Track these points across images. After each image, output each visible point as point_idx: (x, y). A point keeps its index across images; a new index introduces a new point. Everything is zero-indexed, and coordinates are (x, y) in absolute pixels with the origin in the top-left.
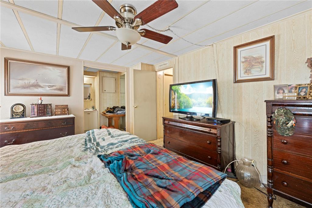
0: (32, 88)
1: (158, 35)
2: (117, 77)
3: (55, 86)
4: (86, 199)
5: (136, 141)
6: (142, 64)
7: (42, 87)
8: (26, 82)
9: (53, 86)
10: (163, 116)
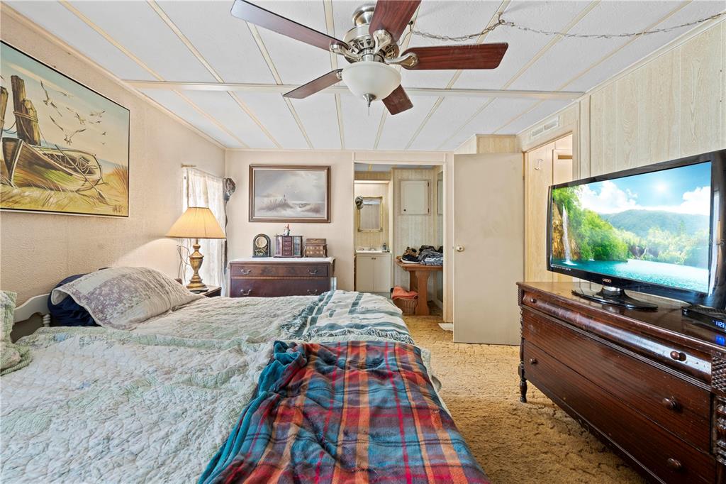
0: (278, 209)
1: (456, 51)
2: (432, 178)
3: (309, 204)
4: (181, 412)
5: (384, 333)
6: (479, 137)
7: (291, 207)
8: (272, 199)
9: (305, 205)
10: (521, 281)
